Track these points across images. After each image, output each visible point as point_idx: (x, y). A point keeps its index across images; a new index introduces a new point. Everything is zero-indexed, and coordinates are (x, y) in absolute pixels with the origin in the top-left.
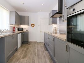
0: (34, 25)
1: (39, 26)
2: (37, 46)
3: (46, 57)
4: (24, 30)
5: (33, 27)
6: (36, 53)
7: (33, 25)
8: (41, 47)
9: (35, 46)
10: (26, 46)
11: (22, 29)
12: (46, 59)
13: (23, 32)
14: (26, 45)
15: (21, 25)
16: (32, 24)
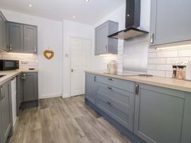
0: (52, 52)
1: (67, 55)
2: (70, 108)
3: (109, 133)
4: (23, 68)
5: (51, 57)
6: (76, 130)
7: (49, 54)
8: (80, 108)
9: (64, 110)
10: (37, 114)
11: (15, 65)
12: (113, 139)
13: (22, 73)
14: (35, 112)
15: (10, 51)
16: (46, 52)
